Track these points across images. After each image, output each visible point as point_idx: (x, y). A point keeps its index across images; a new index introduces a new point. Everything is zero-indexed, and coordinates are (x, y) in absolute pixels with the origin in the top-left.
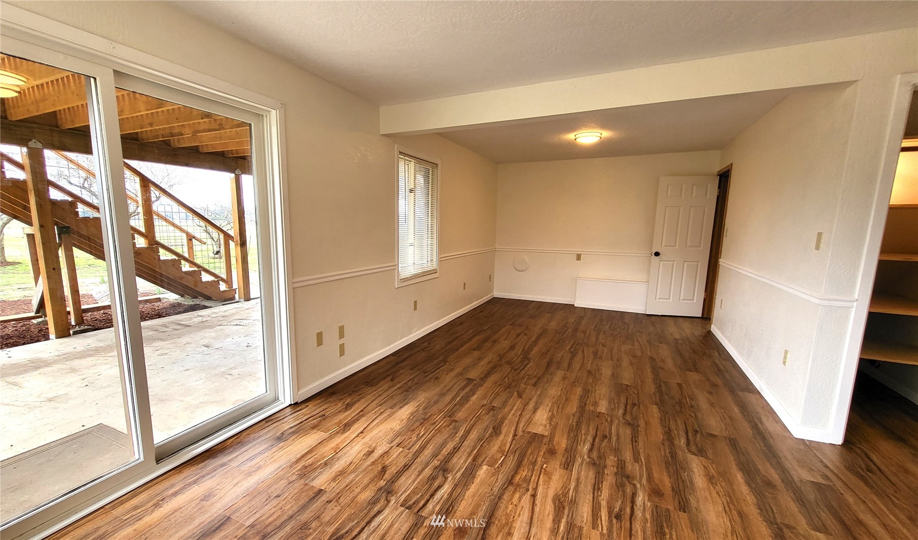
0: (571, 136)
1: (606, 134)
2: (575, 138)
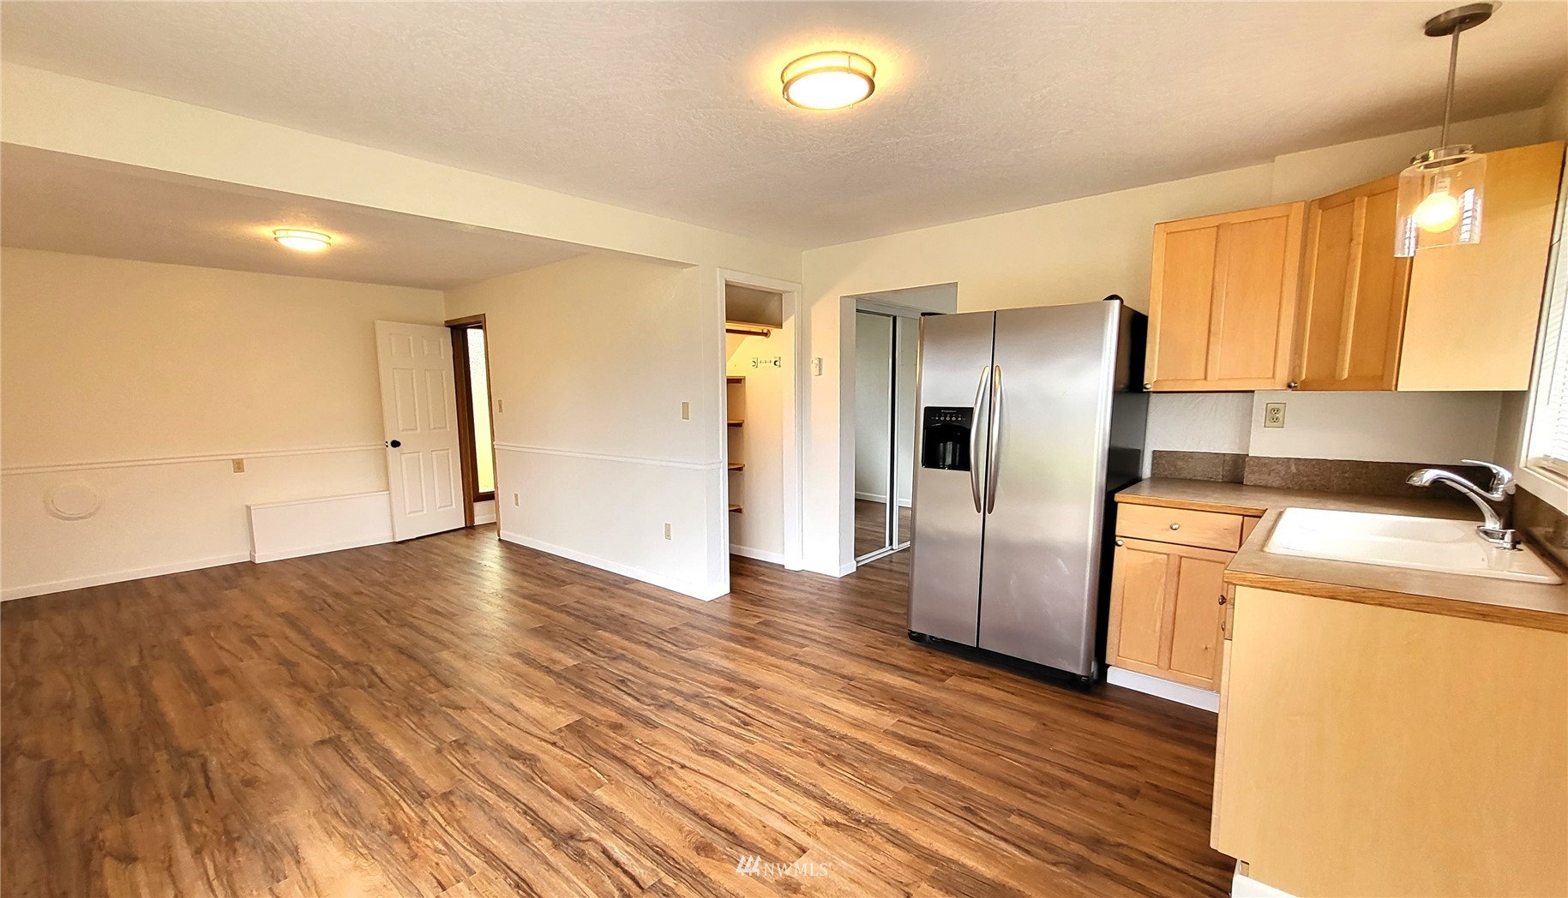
0: (265, 231)
1: (338, 239)
2: (274, 236)
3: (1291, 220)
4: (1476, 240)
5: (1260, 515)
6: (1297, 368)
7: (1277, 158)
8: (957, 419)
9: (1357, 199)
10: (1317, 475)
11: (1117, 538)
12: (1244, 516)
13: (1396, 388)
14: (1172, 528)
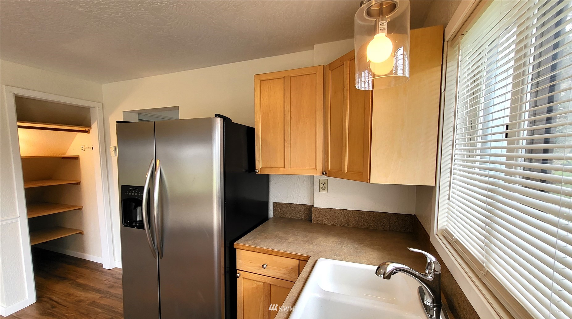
3: (317, 76)
4: (407, 74)
5: (307, 260)
6: (326, 163)
7: (316, 46)
8: (138, 194)
9: (345, 62)
10: (344, 218)
11: (238, 271)
12: (299, 260)
13: (370, 182)
14: (263, 267)
